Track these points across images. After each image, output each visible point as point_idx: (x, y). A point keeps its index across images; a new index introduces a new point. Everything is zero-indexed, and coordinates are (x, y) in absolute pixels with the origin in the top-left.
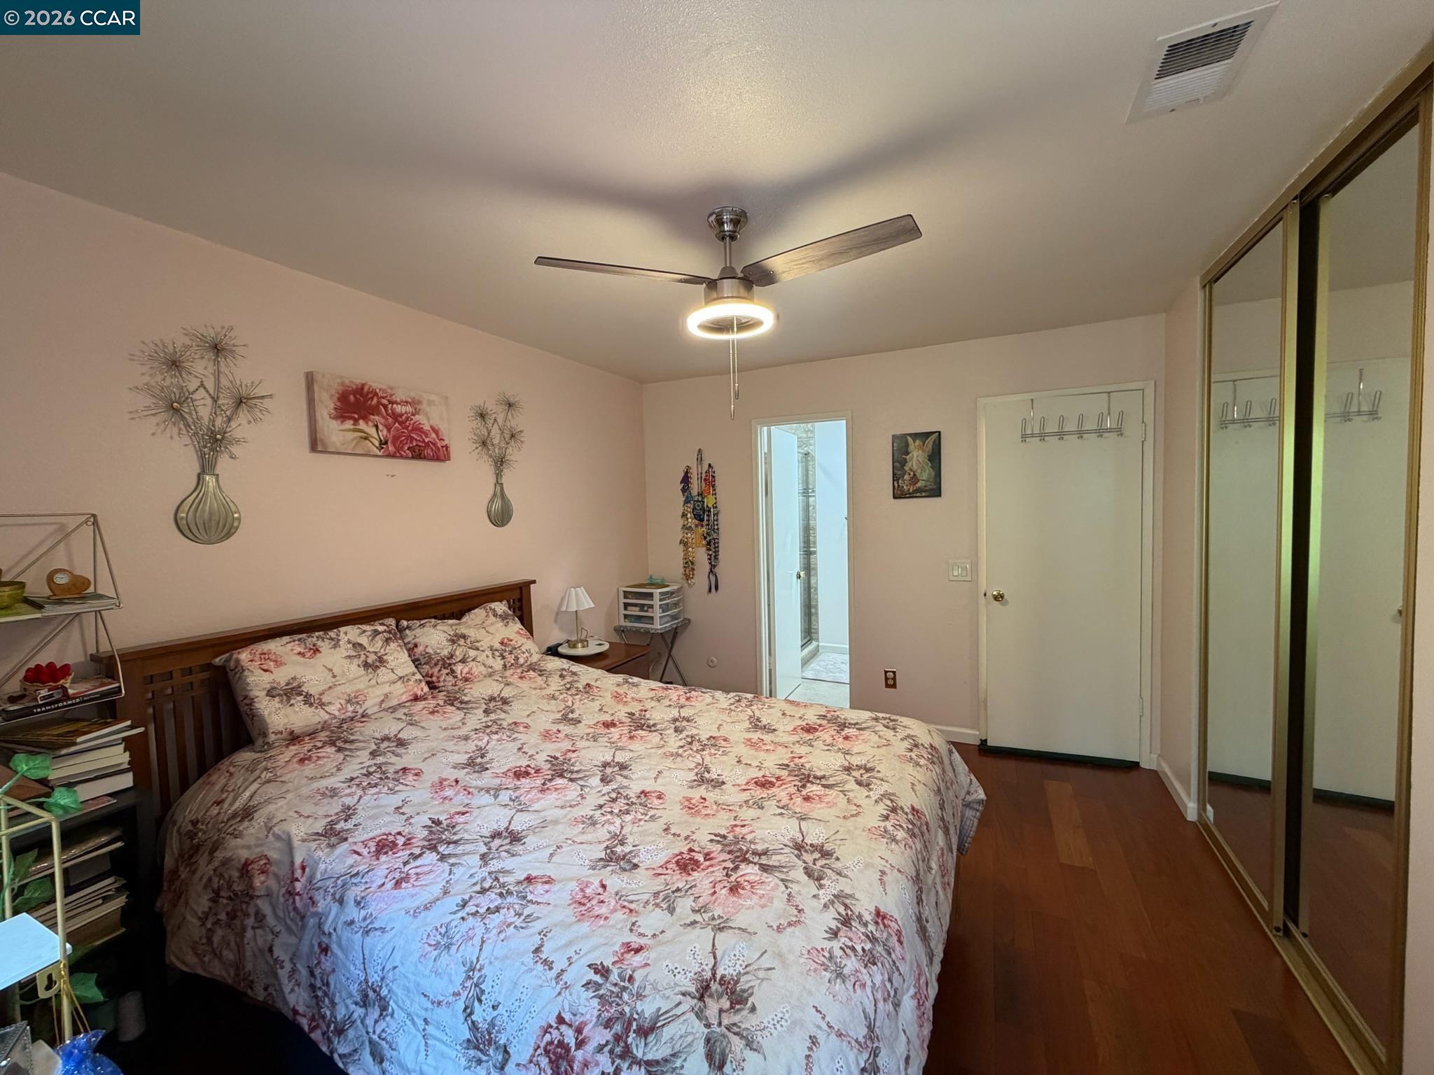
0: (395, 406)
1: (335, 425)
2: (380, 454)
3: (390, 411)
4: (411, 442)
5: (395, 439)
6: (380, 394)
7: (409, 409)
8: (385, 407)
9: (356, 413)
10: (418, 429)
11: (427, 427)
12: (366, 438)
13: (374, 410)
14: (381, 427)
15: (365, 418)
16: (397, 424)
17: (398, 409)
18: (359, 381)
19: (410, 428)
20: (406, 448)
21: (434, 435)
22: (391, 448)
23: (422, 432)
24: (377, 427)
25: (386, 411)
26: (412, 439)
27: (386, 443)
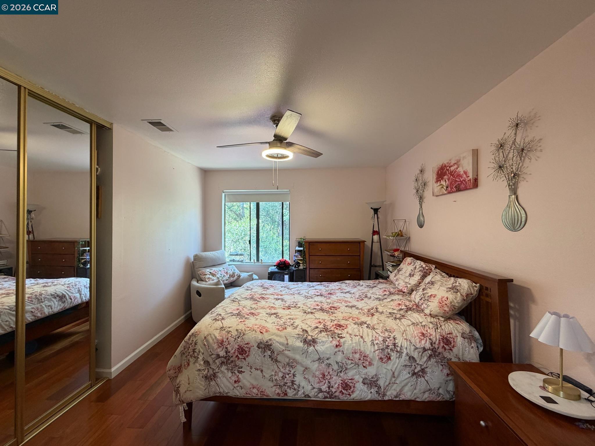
0: (451, 168)
1: (436, 185)
2: (446, 192)
3: (449, 171)
4: (456, 183)
5: (451, 183)
6: (447, 165)
7: (456, 166)
8: (448, 170)
9: (440, 178)
10: (459, 176)
11: (462, 173)
12: (442, 187)
13: (445, 174)
14: (446, 180)
15: (442, 179)
16: (451, 177)
17: (452, 169)
18: (441, 164)
19: (456, 176)
20: (454, 187)
21: (465, 176)
22: (449, 189)
23: (460, 176)
24: (445, 181)
25: (448, 172)
26: (456, 181)
27: (448, 187)
